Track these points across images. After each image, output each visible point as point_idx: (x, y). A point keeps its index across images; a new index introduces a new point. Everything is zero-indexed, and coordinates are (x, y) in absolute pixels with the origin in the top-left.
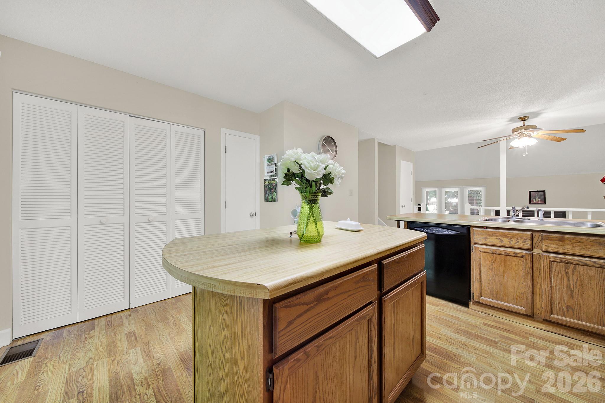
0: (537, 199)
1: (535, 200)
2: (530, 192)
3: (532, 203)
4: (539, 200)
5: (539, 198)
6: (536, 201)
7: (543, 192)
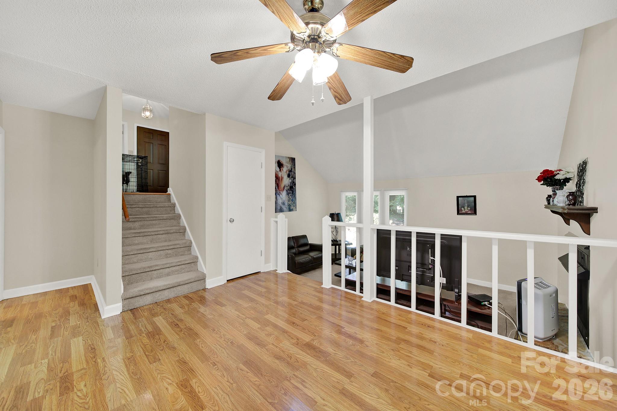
0: (466, 208)
1: (464, 209)
2: (458, 197)
3: (460, 213)
4: (469, 208)
5: (468, 207)
6: (464, 211)
7: (473, 198)
